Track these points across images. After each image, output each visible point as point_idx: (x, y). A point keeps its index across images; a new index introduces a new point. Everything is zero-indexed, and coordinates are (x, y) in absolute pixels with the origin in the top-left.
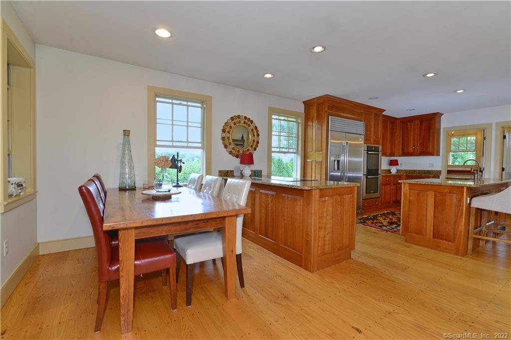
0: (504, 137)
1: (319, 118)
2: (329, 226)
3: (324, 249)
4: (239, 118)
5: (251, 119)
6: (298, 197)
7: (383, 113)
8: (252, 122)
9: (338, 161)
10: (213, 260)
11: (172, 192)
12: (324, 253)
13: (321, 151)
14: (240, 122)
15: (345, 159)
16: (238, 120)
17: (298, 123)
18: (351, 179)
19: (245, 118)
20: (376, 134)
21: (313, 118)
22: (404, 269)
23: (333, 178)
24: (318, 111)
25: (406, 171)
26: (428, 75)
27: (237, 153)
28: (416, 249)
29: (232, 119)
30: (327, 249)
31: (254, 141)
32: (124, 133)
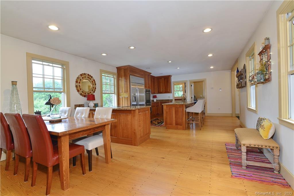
0: (191, 86)
1: (125, 76)
2: (142, 125)
3: (141, 135)
4: (85, 75)
5: (91, 76)
6: (129, 114)
7: (151, 75)
8: (92, 77)
9: (135, 97)
10: (96, 148)
11: (62, 118)
12: (141, 137)
13: (127, 92)
14: (85, 77)
15: (138, 94)
16: (84, 76)
17: (114, 78)
18: (140, 105)
19: (88, 75)
20: (149, 84)
21: (122, 76)
22: (169, 138)
23: (133, 105)
24: (125, 73)
25: (160, 100)
26: (169, 62)
27: (84, 94)
28: (170, 131)
29: (81, 75)
30: (142, 135)
31: (93, 87)
32: (12, 83)
